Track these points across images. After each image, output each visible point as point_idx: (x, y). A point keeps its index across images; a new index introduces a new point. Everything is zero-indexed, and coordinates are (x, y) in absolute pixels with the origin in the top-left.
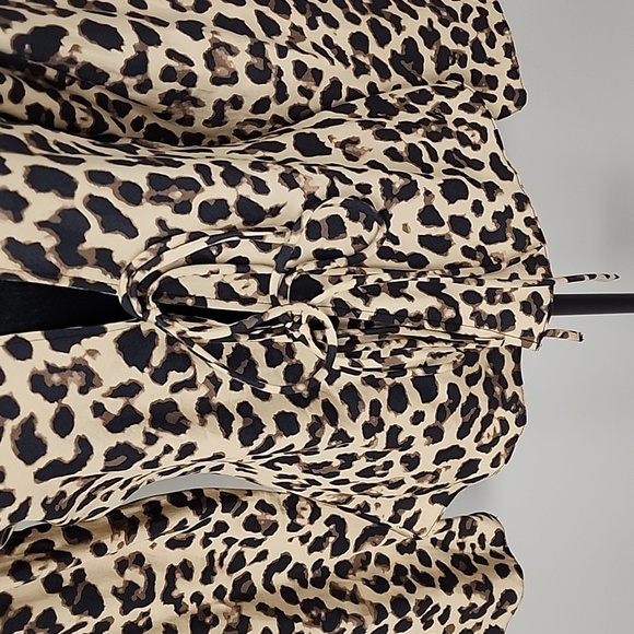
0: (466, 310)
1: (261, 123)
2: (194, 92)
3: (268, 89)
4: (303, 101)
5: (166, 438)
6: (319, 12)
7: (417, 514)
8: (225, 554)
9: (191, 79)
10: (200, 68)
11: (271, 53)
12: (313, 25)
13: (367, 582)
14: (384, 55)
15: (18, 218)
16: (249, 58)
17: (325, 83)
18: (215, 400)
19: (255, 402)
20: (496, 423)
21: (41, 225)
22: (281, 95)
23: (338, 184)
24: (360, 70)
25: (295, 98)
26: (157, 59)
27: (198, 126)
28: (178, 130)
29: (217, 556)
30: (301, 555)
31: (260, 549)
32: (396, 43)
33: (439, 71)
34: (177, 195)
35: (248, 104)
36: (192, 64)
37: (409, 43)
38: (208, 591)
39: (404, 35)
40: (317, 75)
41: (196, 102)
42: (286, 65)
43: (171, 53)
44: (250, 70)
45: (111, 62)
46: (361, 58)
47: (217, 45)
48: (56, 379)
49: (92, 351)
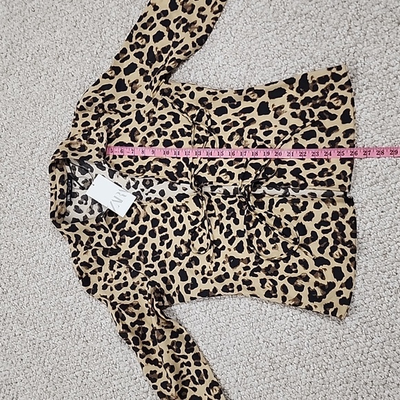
15: (168, 166)
18: (221, 222)
21: (174, 167)
48: (178, 208)
49: (187, 202)
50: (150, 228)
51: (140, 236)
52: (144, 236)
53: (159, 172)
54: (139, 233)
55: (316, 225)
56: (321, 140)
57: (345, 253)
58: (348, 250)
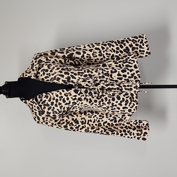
0: (123, 88)
1: (102, 61)
2: (91, 58)
3: (102, 57)
4: (108, 58)
5: (79, 102)
6: (111, 45)
7: (126, 117)
8: (97, 120)
9: (90, 57)
11: (102, 52)
12: (110, 47)
13: (120, 127)
14: (122, 50)
15: (63, 78)
16: (99, 53)
17: (111, 55)
18: (86, 98)
19: (92, 98)
20: (132, 104)
21: (66, 78)
22: (104, 57)
23: (104, 71)
24: (117, 52)
25: (106, 57)
26: (85, 55)
29: (96, 120)
30: (109, 121)
31: (102, 120)
32: (124, 48)
33: (133, 51)
34: (81, 74)
35: (100, 59)
36: (90, 55)
37: (127, 47)
38: (94, 124)
39: (126, 46)
40: (110, 54)
41: (92, 60)
42: (105, 54)
43: (87, 54)
44: (99, 55)
46: (118, 51)
47: (94, 52)
48: (67, 94)
49: (71, 92)
50: (55, 103)
51: (51, 106)
52: (53, 106)
54: (51, 105)
55: (123, 95)
56: (128, 73)
57: (134, 105)
58: (135, 103)
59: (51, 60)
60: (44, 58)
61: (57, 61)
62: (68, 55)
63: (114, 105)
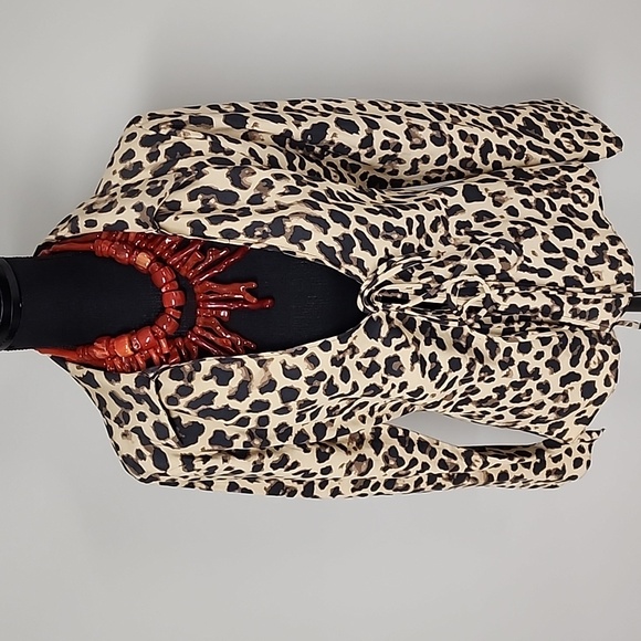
0: (567, 308)
1: (441, 171)
2: (400, 155)
3: (445, 149)
4: (469, 155)
5: (392, 379)
7: (566, 430)
9: (398, 147)
10: (403, 140)
11: (444, 127)
14: (513, 127)
15: (325, 233)
16: (431, 132)
17: (481, 143)
18: (419, 353)
19: (438, 351)
21: (335, 239)
22: (454, 153)
25: (463, 154)
26: (379, 137)
27: (401, 175)
28: (388, 178)
34: (395, 236)
35: (433, 160)
36: (398, 138)
39: (521, 117)
40: (475, 139)
41: (400, 161)
42: (454, 133)
43: (386, 133)
44: (433, 138)
45: (352, 141)
47: (411, 126)
48: (341, 356)
49: (355, 337)
53: (305, 243)
56: (581, 244)
58: (608, 349)
59: (232, 152)
60: (202, 136)
61: (260, 161)
62: (305, 133)
63: (530, 369)
